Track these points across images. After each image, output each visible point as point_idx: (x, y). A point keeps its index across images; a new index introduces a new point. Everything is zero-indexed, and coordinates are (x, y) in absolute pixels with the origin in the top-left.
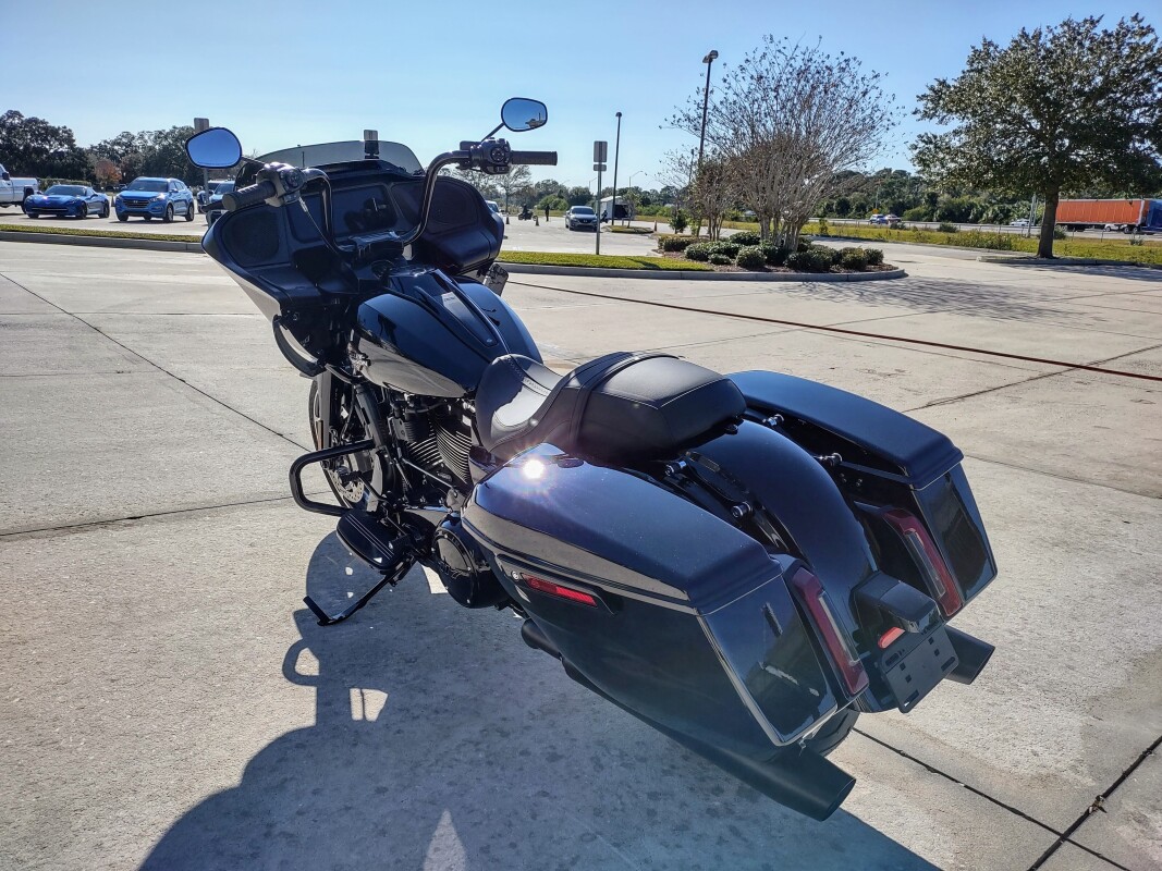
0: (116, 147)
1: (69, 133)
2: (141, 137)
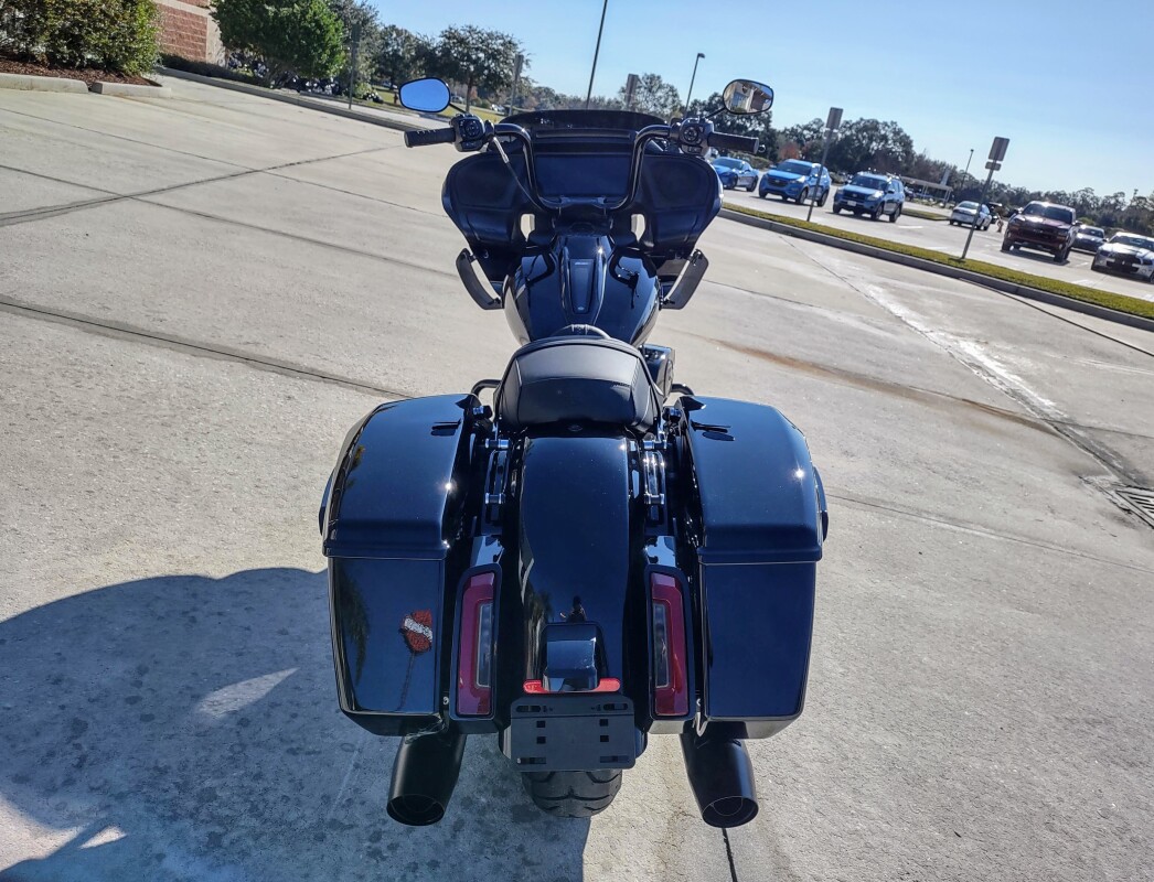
0: (805, 132)
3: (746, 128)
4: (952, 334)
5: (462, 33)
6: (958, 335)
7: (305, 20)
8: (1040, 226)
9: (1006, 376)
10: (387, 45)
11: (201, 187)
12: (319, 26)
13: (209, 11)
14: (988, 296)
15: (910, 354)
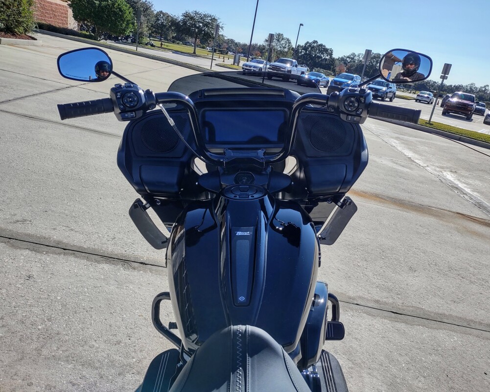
0: (348, 59)
1: (332, 51)
2: (359, 56)
3: (322, 57)
4: (438, 167)
5: (192, 14)
6: (442, 168)
7: (114, 7)
8: (459, 103)
9: (471, 193)
10: (158, 20)
11: (36, 97)
12: (121, 10)
13: (67, 3)
14: (447, 143)
15: (422, 182)
